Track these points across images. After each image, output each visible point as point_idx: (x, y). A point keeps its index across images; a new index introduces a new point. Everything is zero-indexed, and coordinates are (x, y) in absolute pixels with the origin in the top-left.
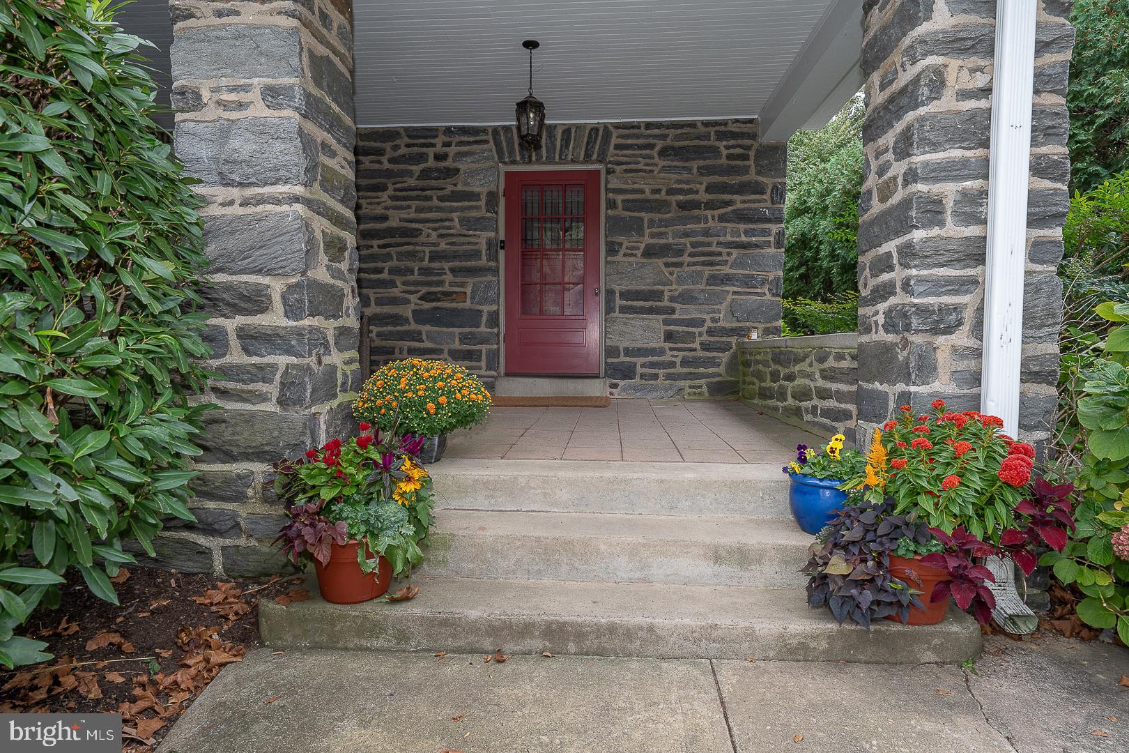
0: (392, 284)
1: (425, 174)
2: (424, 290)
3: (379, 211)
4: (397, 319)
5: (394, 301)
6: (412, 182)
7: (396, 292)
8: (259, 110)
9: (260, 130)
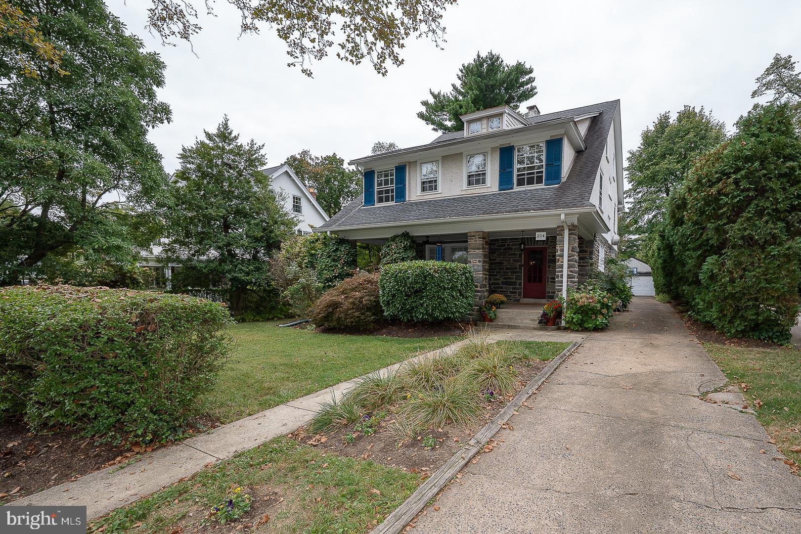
0: (497, 275)
1: (505, 249)
2: (504, 277)
3: (494, 258)
4: (498, 284)
5: (497, 279)
6: (502, 251)
7: (497, 277)
8: (478, 263)
9: (478, 265)
